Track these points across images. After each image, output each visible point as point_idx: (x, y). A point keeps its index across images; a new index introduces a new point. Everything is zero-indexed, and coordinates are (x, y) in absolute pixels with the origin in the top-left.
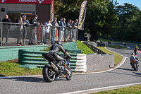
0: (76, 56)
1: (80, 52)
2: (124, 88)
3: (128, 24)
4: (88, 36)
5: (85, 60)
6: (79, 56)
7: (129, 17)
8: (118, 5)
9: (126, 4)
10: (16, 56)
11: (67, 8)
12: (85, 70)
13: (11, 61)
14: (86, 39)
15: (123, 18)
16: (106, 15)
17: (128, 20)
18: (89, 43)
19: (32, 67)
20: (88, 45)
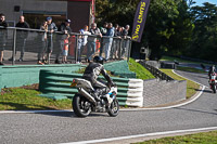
0: (127, 82)
1: (133, 76)
2: (201, 134)
3: (210, 35)
4: (147, 52)
5: (142, 89)
6: (132, 82)
7: (210, 24)
8: (194, 5)
9: (206, 4)
10: (36, 80)
11: (115, 8)
12: (140, 104)
13: (27, 88)
14: (142, 57)
15: (201, 25)
16: (175, 20)
17: (209, 29)
18: (148, 62)
19: (59, 97)
20: (146, 66)
